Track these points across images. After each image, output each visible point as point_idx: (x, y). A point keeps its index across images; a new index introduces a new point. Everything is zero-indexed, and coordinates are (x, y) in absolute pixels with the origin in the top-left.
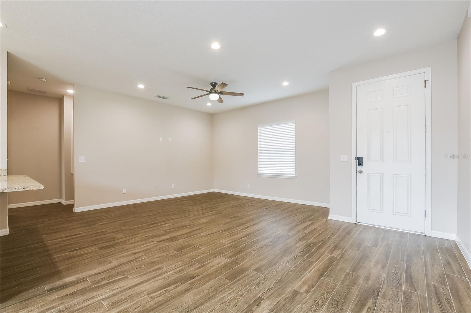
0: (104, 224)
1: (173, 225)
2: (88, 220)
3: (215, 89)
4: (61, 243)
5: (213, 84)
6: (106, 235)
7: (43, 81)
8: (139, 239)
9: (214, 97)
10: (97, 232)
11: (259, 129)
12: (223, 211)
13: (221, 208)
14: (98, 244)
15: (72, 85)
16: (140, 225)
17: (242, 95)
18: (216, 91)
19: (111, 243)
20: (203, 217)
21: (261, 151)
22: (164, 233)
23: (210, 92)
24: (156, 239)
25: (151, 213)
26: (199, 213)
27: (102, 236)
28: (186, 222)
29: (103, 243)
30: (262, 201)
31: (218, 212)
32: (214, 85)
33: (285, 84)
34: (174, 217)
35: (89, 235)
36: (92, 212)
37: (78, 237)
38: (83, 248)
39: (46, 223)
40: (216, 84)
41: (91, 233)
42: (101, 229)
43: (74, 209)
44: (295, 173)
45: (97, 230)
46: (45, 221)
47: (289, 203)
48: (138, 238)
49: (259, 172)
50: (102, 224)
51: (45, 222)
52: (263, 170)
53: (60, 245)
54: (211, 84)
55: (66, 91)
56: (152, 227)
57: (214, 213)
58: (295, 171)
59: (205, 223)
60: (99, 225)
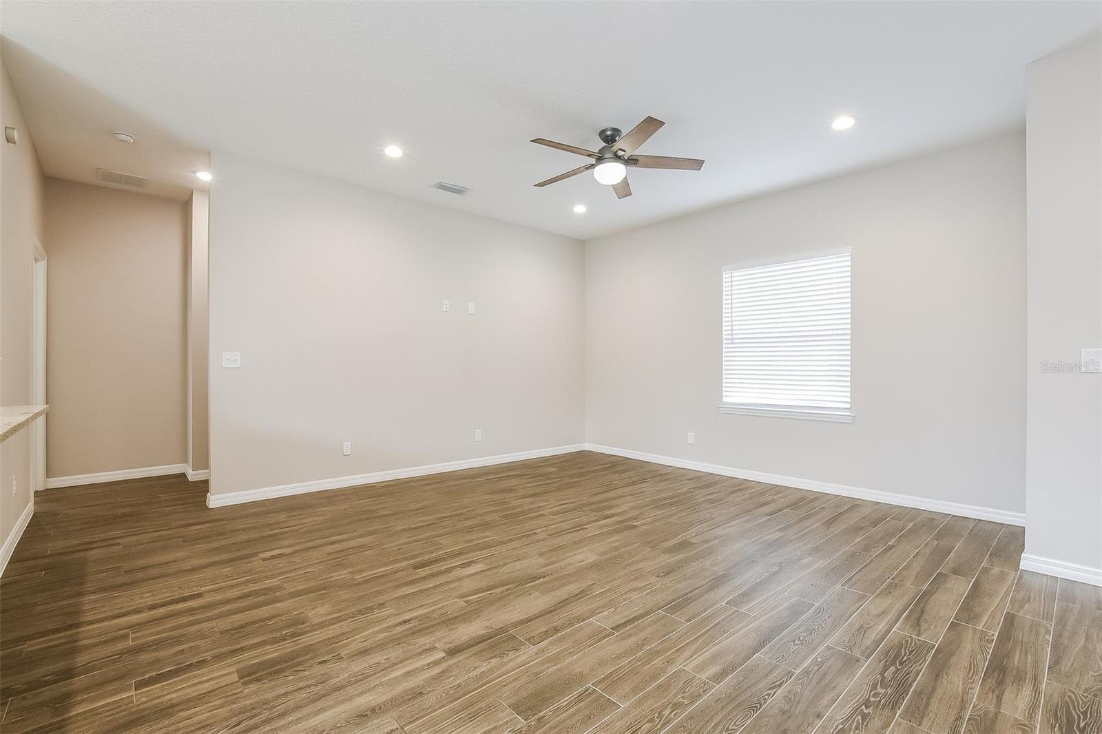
0: (281, 555)
1: (489, 569)
2: (238, 539)
3: (615, 148)
4: (126, 636)
5: (609, 133)
6: (278, 605)
7: (126, 141)
8: (382, 635)
9: (611, 173)
10: (253, 587)
11: (724, 276)
12: (635, 518)
13: (624, 508)
14: (242, 650)
15: (205, 154)
16: (386, 564)
17: (697, 164)
18: (620, 153)
19: (287, 647)
20: (578, 544)
21: (732, 339)
22: (463, 608)
23: (600, 159)
24: (440, 640)
25: (422, 519)
26: (565, 525)
27: (264, 612)
28: (531, 563)
29: (263, 643)
30: (740, 486)
31: (622, 522)
32: (610, 137)
33: (843, 123)
34: (490, 536)
35: (227, 602)
36: (255, 510)
37: (191, 611)
38: (191, 665)
39: (116, 544)
40: (616, 131)
41: (234, 593)
42: (267, 578)
43: (209, 500)
44: (848, 406)
45: (255, 581)
46: (116, 538)
47: (830, 496)
48: (377, 629)
49: (725, 399)
50: (273, 557)
51: (118, 541)
52: (736, 394)
53: (120, 646)
54: (602, 133)
55: (193, 175)
56: (424, 578)
57: (609, 525)
58: (849, 400)
59: (594, 566)
60: (264, 559)
